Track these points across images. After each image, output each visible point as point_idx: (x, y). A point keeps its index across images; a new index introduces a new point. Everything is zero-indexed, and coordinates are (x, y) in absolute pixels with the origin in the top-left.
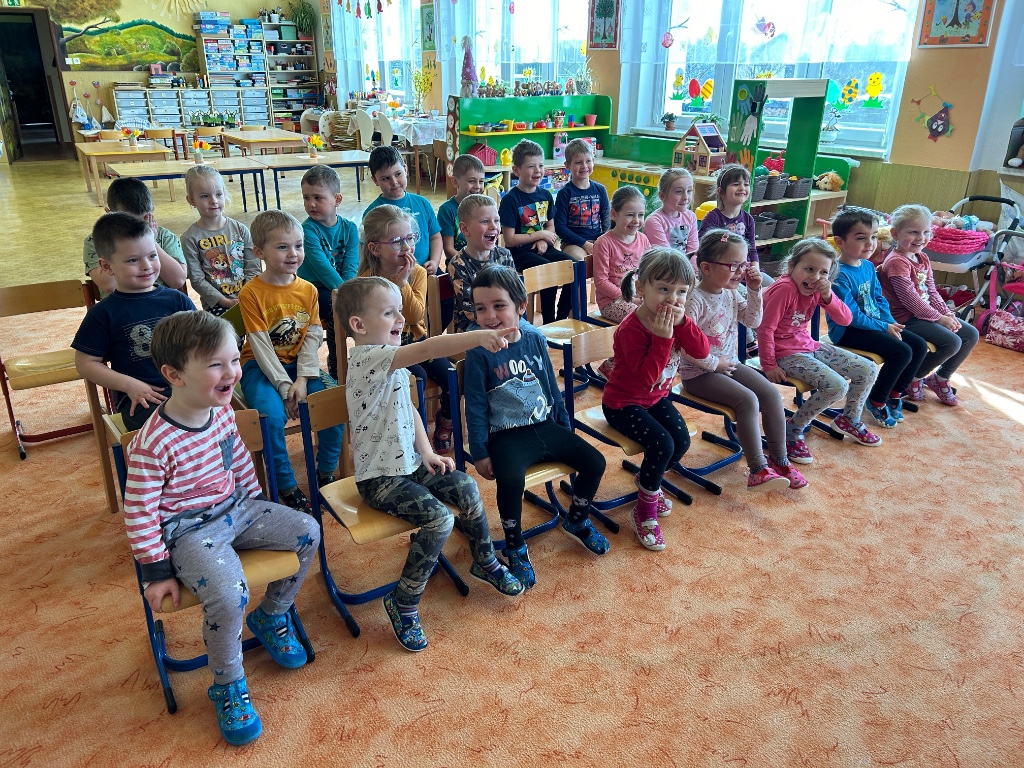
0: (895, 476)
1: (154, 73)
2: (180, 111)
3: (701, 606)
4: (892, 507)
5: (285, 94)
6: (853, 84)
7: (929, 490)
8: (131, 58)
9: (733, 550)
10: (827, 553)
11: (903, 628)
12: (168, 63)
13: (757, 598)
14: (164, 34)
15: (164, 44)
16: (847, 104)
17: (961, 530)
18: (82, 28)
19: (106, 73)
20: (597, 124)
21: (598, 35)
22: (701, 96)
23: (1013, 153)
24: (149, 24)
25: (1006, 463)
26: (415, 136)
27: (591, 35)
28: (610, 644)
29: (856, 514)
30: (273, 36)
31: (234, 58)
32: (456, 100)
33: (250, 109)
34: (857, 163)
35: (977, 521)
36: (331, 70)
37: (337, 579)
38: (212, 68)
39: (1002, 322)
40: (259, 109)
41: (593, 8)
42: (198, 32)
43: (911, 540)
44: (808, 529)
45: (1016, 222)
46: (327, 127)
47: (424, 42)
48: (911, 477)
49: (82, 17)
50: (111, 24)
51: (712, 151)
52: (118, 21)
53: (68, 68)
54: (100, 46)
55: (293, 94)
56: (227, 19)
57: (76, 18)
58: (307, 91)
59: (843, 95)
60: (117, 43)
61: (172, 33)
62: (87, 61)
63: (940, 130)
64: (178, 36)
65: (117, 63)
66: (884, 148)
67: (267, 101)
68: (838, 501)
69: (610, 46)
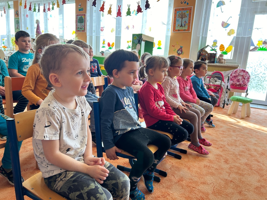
21: (79, 28)
23: (198, 58)
41: (77, 20)
47: (15, 29)
63: (180, 53)
69: (83, 31)
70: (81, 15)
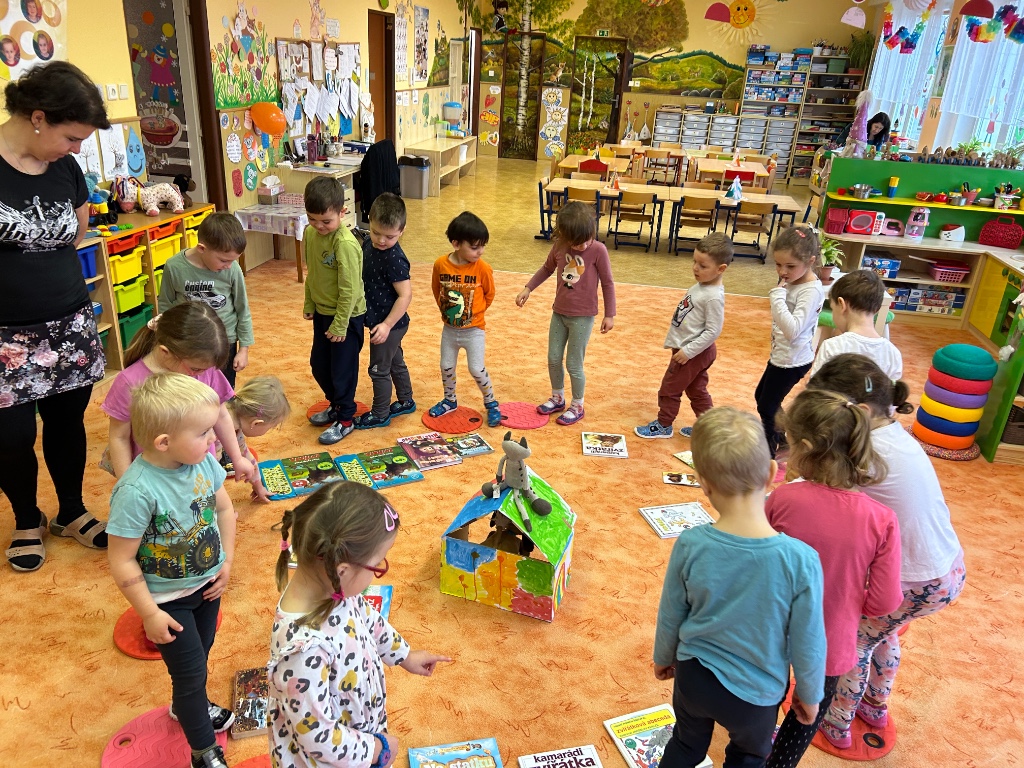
2: (707, 133)
8: (682, 83)
12: (712, 90)
14: (717, 63)
15: (714, 72)
18: (650, 56)
19: (657, 96)
24: (707, 54)
30: (820, 69)
47: (934, 87)
49: (654, 47)
50: (674, 54)
52: (680, 50)
53: (629, 89)
54: (659, 72)
57: (648, 47)
60: (674, 70)
61: (724, 62)
62: (645, 84)
64: (730, 66)
65: (669, 87)
67: (794, 132)
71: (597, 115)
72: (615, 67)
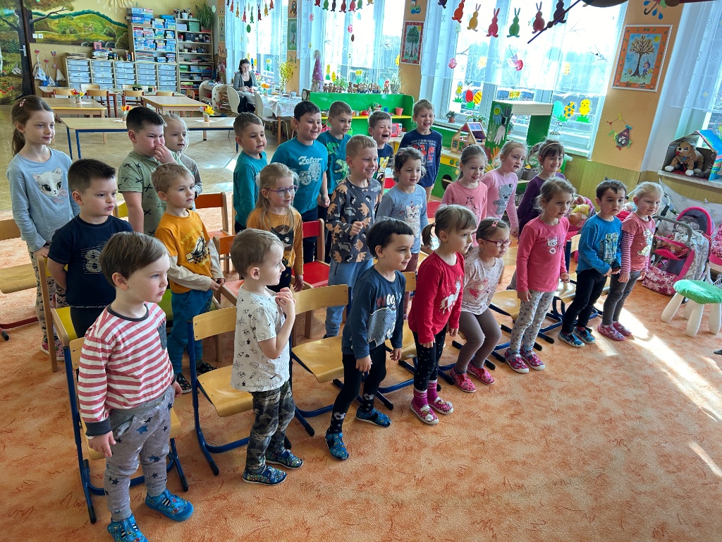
0: (571, 379)
1: (96, 48)
2: (113, 76)
3: (439, 463)
4: (567, 400)
5: (189, 69)
6: (571, 105)
7: (591, 389)
8: (80, 36)
9: (463, 425)
10: (522, 430)
11: (562, 481)
12: (106, 42)
13: (475, 459)
14: (105, 21)
15: (105, 28)
16: (567, 117)
17: (607, 418)
18: (47, 13)
19: (61, 46)
20: (403, 114)
21: (407, 54)
22: (474, 101)
23: (668, 163)
24: (94, 13)
25: (642, 372)
26: (279, 110)
27: (403, 54)
28: (378, 486)
29: (544, 403)
30: (183, 28)
31: (154, 42)
32: (308, 92)
33: (163, 78)
34: (570, 158)
35: (617, 411)
36: (223, 56)
37: (205, 434)
38: (138, 47)
39: (653, 274)
40: (170, 78)
41: (405, 35)
42: (130, 22)
43: (575, 423)
44: (512, 412)
45: (667, 207)
46: (218, 94)
47: (289, 44)
48: (581, 379)
49: (45, 6)
50: (68, 12)
51: (478, 141)
52: (72, 10)
53: (34, 41)
54: (58, 26)
55: (194, 69)
56: (150, 14)
57: (42, 6)
58: (205, 68)
59: (565, 112)
60: (70, 25)
61: (110, 20)
62: (48, 36)
63: (623, 143)
64: (115, 23)
65: (69, 39)
66: (589, 149)
67: (176, 73)
68: (534, 394)
69: (415, 62)
70: (414, 24)
71: (9, 63)
72: (15, 22)
